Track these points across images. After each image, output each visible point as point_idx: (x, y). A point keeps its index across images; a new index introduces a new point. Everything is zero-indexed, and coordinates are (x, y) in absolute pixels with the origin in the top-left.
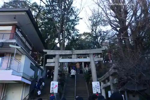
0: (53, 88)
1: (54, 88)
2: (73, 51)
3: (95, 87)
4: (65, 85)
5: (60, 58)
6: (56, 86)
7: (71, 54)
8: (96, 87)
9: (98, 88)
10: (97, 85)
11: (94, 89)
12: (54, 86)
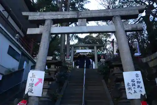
0: (32, 85)
1: (36, 85)
2: (80, 13)
3: (131, 85)
4: (65, 84)
5: (54, 25)
6: (40, 80)
7: (76, 17)
8: (134, 85)
9: (139, 86)
10: (135, 78)
11: (130, 89)
12: (36, 81)
